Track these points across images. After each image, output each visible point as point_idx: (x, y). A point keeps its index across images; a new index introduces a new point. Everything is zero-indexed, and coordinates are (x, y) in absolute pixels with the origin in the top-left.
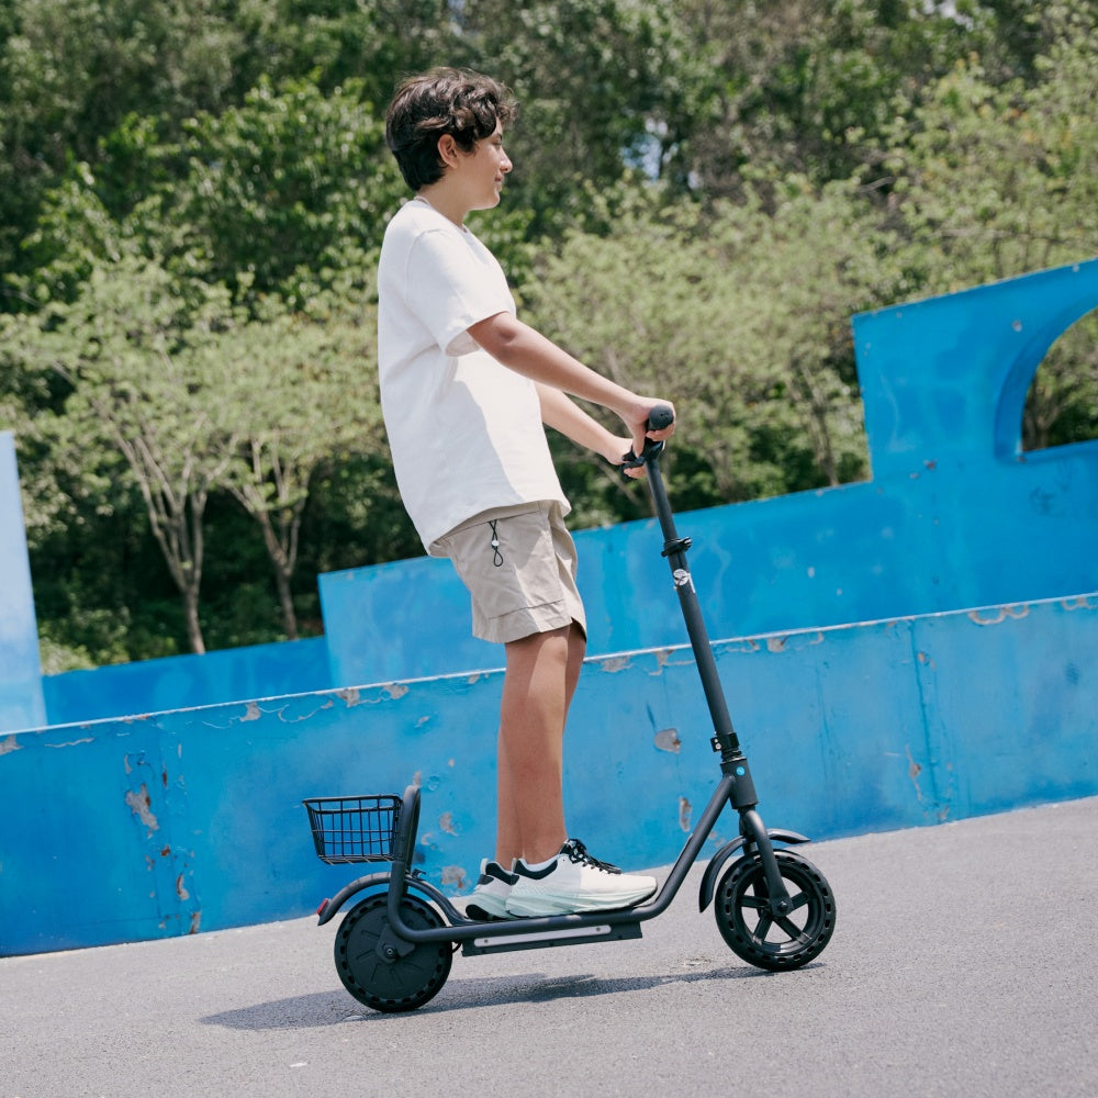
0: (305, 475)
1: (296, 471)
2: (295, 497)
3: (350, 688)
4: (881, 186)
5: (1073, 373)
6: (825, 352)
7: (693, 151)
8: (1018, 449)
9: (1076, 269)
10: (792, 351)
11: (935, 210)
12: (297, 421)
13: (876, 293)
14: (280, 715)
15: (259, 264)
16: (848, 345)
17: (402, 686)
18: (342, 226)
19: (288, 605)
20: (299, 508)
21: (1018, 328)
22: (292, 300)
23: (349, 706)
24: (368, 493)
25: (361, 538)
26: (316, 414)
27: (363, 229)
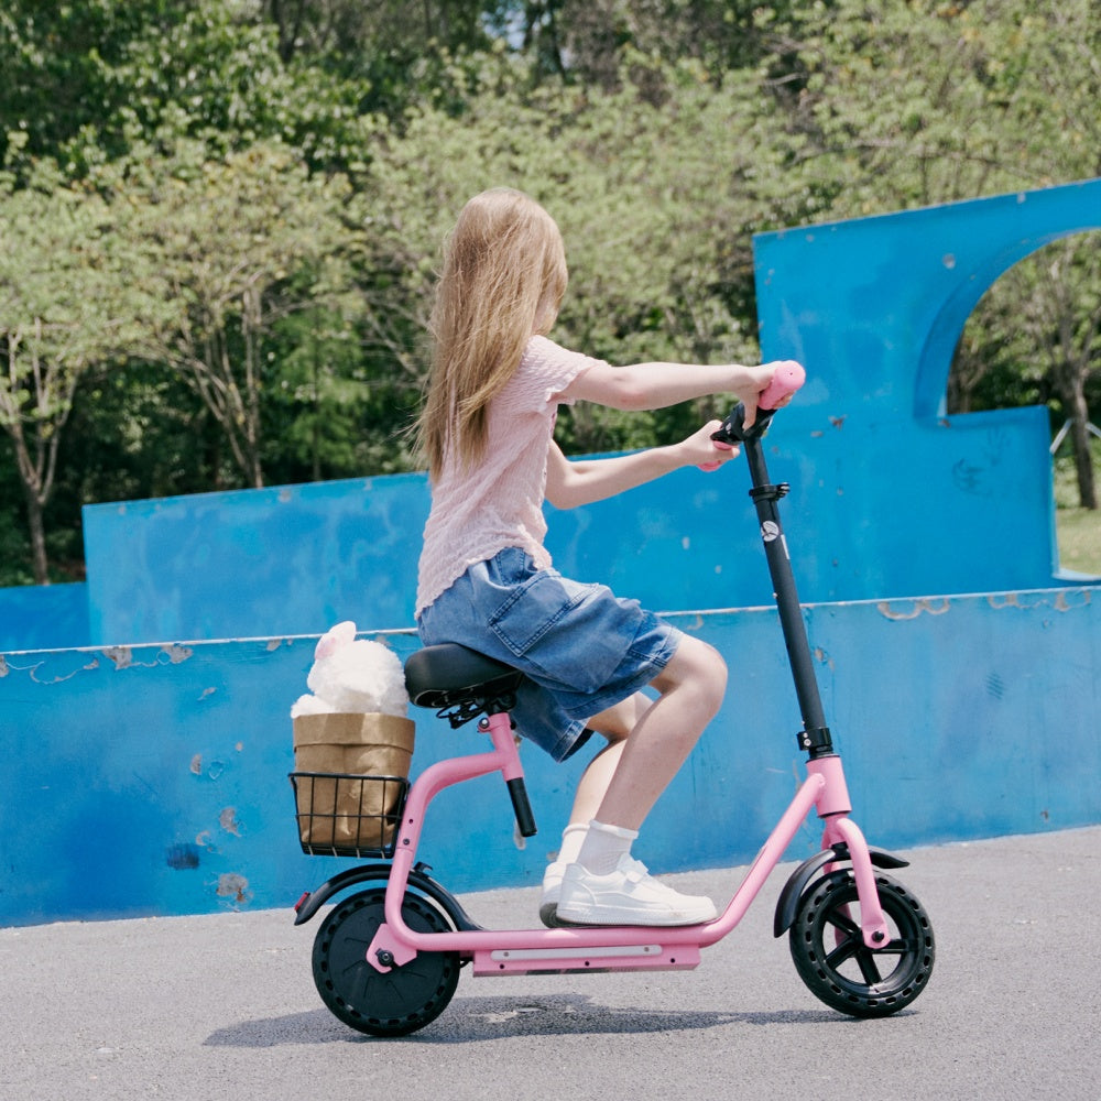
0: (71, 381)
1: (61, 374)
2: (55, 408)
3: (120, 646)
4: (791, 80)
5: (1005, 325)
6: (713, 278)
7: (569, 22)
8: (942, 412)
9: (1022, 199)
10: (674, 271)
11: (855, 114)
12: (65, 315)
13: (777, 210)
14: (32, 673)
15: (31, 120)
16: (744, 270)
17: (184, 648)
18: (140, 83)
19: (40, 540)
20: (60, 423)
21: (950, 265)
22: (72, 167)
23: (117, 668)
24: (146, 410)
25: (132, 464)
26: (88, 308)
27: (164, 87)
